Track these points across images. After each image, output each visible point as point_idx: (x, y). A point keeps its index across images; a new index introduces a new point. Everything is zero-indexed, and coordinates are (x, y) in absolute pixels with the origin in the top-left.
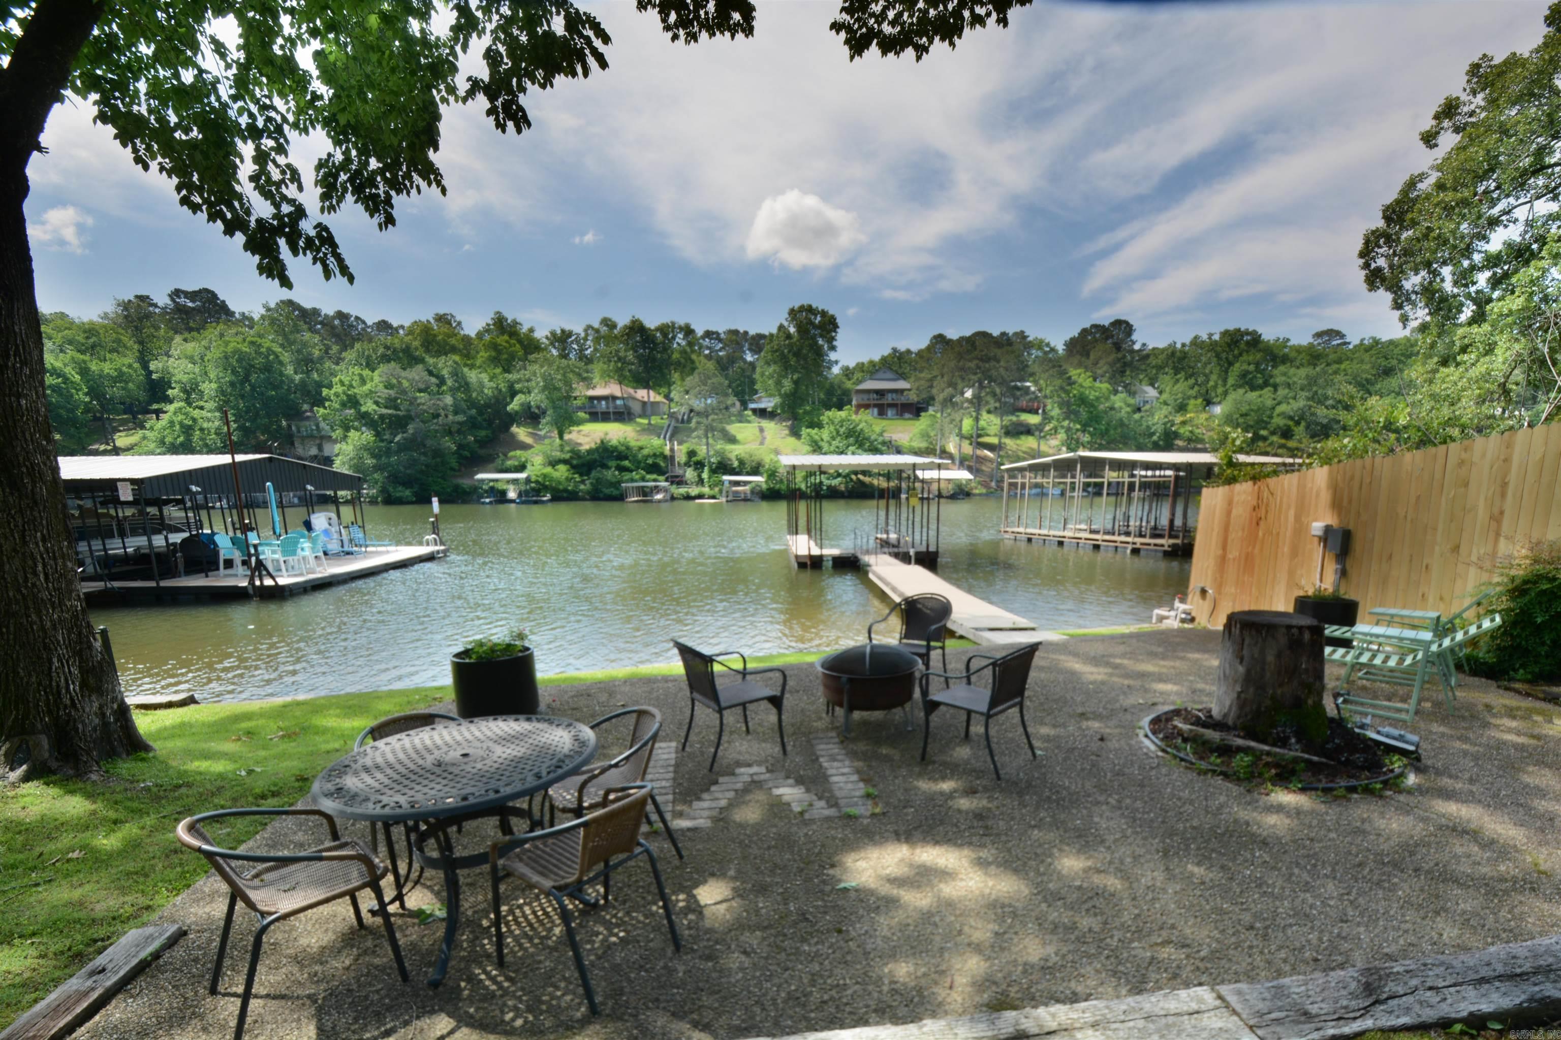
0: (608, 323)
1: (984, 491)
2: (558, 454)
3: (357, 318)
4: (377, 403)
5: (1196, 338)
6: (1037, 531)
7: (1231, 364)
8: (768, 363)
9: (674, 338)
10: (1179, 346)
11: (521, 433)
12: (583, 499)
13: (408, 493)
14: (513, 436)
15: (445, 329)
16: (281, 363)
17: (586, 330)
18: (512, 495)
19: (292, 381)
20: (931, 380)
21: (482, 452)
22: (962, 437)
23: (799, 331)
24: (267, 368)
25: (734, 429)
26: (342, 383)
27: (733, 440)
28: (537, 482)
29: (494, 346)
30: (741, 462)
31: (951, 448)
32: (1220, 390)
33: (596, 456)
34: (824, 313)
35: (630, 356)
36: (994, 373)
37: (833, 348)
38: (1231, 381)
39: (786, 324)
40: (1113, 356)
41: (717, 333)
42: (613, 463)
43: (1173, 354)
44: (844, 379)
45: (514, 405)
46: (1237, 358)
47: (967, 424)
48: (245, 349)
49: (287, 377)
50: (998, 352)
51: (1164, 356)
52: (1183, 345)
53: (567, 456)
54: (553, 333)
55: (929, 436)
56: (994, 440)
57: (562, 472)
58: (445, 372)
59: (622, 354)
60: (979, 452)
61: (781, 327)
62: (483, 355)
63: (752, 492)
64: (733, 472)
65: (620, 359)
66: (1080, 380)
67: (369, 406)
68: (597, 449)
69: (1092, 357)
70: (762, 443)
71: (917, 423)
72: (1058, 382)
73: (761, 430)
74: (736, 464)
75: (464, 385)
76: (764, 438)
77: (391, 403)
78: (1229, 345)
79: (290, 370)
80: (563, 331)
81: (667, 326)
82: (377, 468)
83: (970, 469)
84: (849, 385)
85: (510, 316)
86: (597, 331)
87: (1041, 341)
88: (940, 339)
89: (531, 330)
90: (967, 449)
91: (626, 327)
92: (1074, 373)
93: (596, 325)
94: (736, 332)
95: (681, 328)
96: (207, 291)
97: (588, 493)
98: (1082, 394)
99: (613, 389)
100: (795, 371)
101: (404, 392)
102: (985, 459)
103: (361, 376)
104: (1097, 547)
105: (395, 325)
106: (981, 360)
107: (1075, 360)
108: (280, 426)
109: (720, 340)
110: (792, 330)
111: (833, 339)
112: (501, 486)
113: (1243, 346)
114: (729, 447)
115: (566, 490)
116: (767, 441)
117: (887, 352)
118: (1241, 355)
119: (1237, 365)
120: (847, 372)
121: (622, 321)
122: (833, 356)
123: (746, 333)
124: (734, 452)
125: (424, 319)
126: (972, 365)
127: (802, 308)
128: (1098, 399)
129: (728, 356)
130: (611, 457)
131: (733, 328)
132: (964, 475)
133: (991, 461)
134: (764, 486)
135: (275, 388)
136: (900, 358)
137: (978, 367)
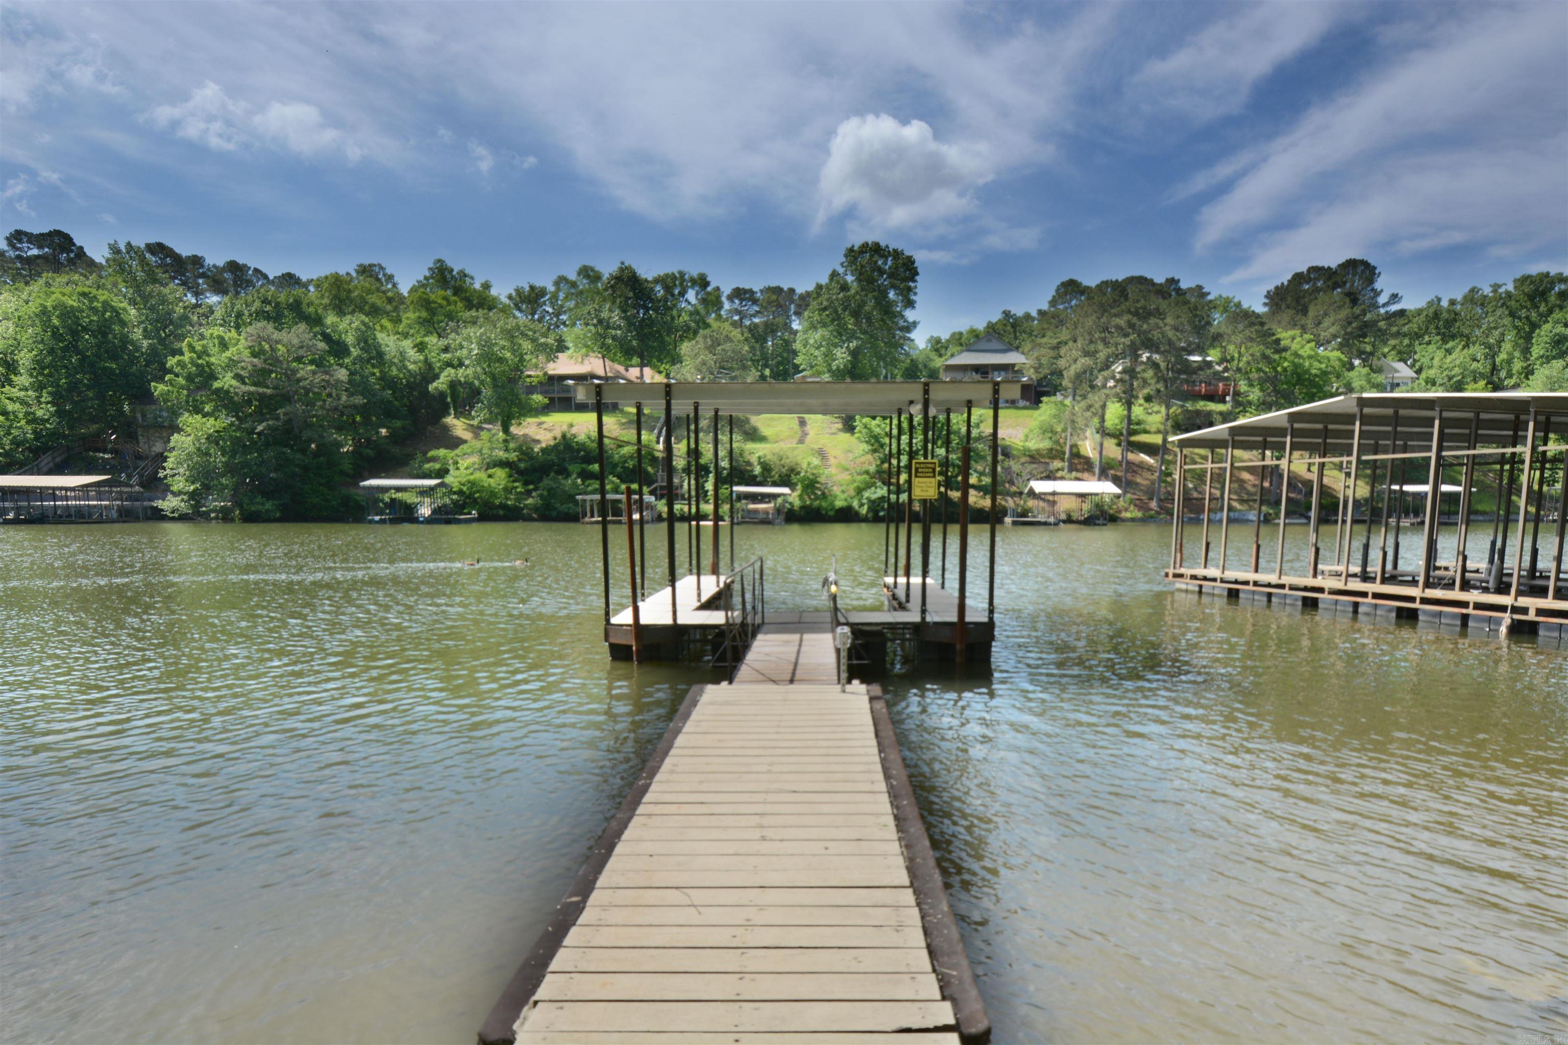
0: (587, 272)
1: (1139, 514)
2: (501, 454)
3: (256, 271)
4: (238, 377)
5: (1473, 290)
6: (1251, 576)
7: (1534, 326)
8: (813, 327)
9: (682, 294)
10: (1445, 303)
11: (457, 425)
12: (528, 519)
13: (269, 505)
14: (446, 429)
15: (366, 283)
16: (123, 323)
17: (557, 283)
18: (425, 511)
19: (137, 349)
20: (1057, 347)
21: (396, 450)
22: (1103, 432)
23: (859, 280)
24: (103, 330)
25: (762, 422)
26: (192, 348)
27: (753, 435)
28: (460, 493)
29: (426, 303)
30: (766, 468)
31: (1088, 448)
32: (1517, 365)
33: (553, 457)
34: (897, 254)
35: (616, 317)
36: (1156, 335)
37: (910, 304)
38: (1536, 351)
39: (841, 270)
40: (1345, 313)
41: (751, 292)
42: (574, 468)
43: (1437, 315)
44: (933, 355)
45: (440, 384)
46: (1544, 317)
47: (1114, 412)
48: (72, 302)
49: (132, 343)
50: (1163, 305)
51: (1422, 317)
52: (1452, 302)
53: (513, 456)
54: (519, 291)
55: (1054, 432)
56: (1157, 439)
57: (499, 479)
58: (350, 339)
59: (605, 315)
60: (1131, 456)
61: (834, 275)
62: (410, 316)
63: (778, 511)
64: (753, 481)
65: (600, 322)
66: (1295, 346)
67: (226, 381)
68: (556, 446)
69: (1311, 313)
70: (801, 441)
71: (1036, 413)
72: (1257, 349)
73: (802, 423)
74: (758, 470)
75: (374, 354)
76: (805, 434)
77: (260, 376)
78: (1531, 298)
79: (137, 334)
80: (532, 288)
81: (674, 277)
82: (230, 469)
83: (1116, 481)
84: (938, 363)
85: (456, 267)
86: (574, 284)
87: (1228, 301)
88: (1071, 288)
89: (487, 286)
90: (1113, 450)
91: (612, 277)
92: (1285, 335)
93: (573, 276)
94: (778, 290)
95: (694, 282)
96: (58, 233)
97: (536, 509)
98: (1296, 366)
99: (595, 365)
100: (852, 336)
101: (277, 361)
102: (1142, 466)
103: (221, 338)
104: (1408, 617)
105: (304, 278)
106: (1136, 314)
107: (1286, 316)
108: (122, 413)
109: (755, 301)
110: (850, 278)
111: (909, 289)
112: (410, 498)
113: (1552, 298)
114: (750, 446)
115: (503, 506)
116: (808, 439)
117: (996, 316)
118: (1550, 311)
119: (1547, 327)
120: (938, 346)
121: (608, 268)
122: (910, 315)
123: (792, 291)
124: (755, 452)
125: (342, 272)
126: (1121, 322)
127: (865, 248)
128: (1325, 373)
129: (766, 324)
130: (574, 460)
131: (774, 284)
132: (1108, 488)
133: (1150, 469)
134: (797, 503)
135: (114, 357)
136: (1014, 326)
137: (1131, 325)
